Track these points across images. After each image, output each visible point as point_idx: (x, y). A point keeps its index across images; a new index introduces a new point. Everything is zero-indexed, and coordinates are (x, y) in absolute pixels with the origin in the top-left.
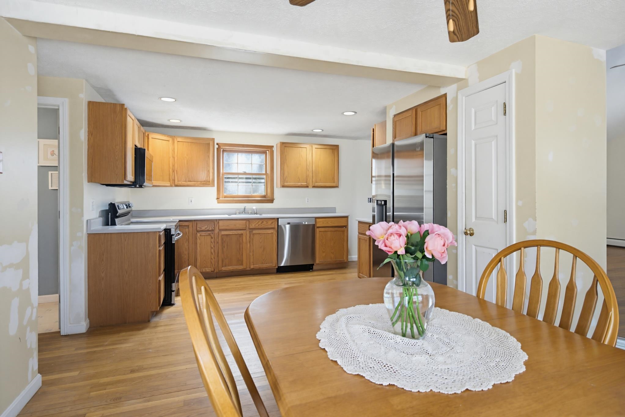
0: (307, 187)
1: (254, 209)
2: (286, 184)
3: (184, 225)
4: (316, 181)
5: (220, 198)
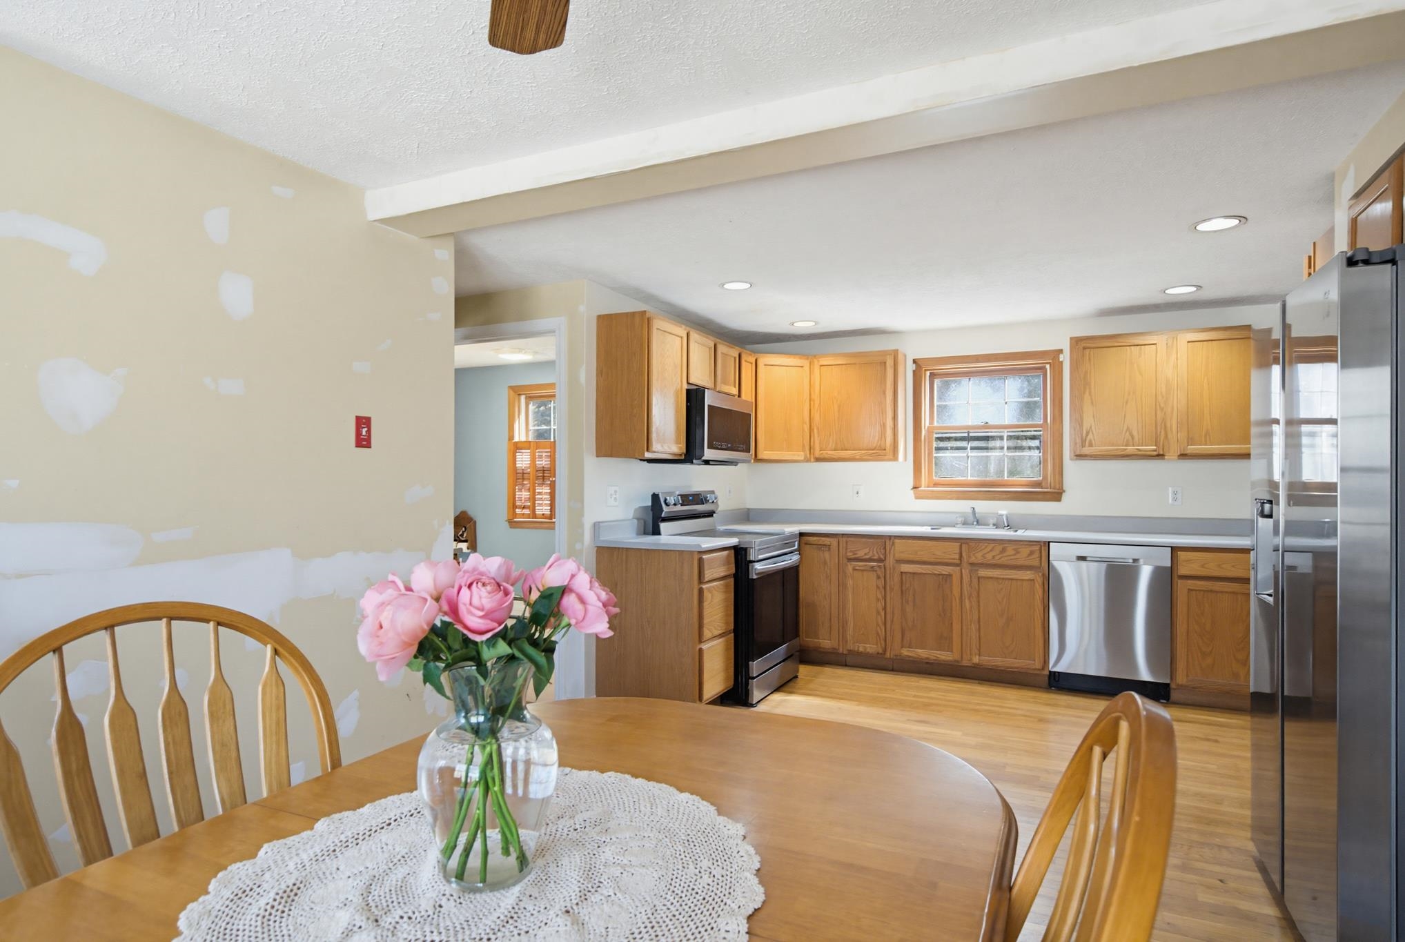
0: (1160, 456)
1: (1002, 515)
2: (1086, 450)
3: (820, 543)
4: (1191, 441)
5: (921, 487)
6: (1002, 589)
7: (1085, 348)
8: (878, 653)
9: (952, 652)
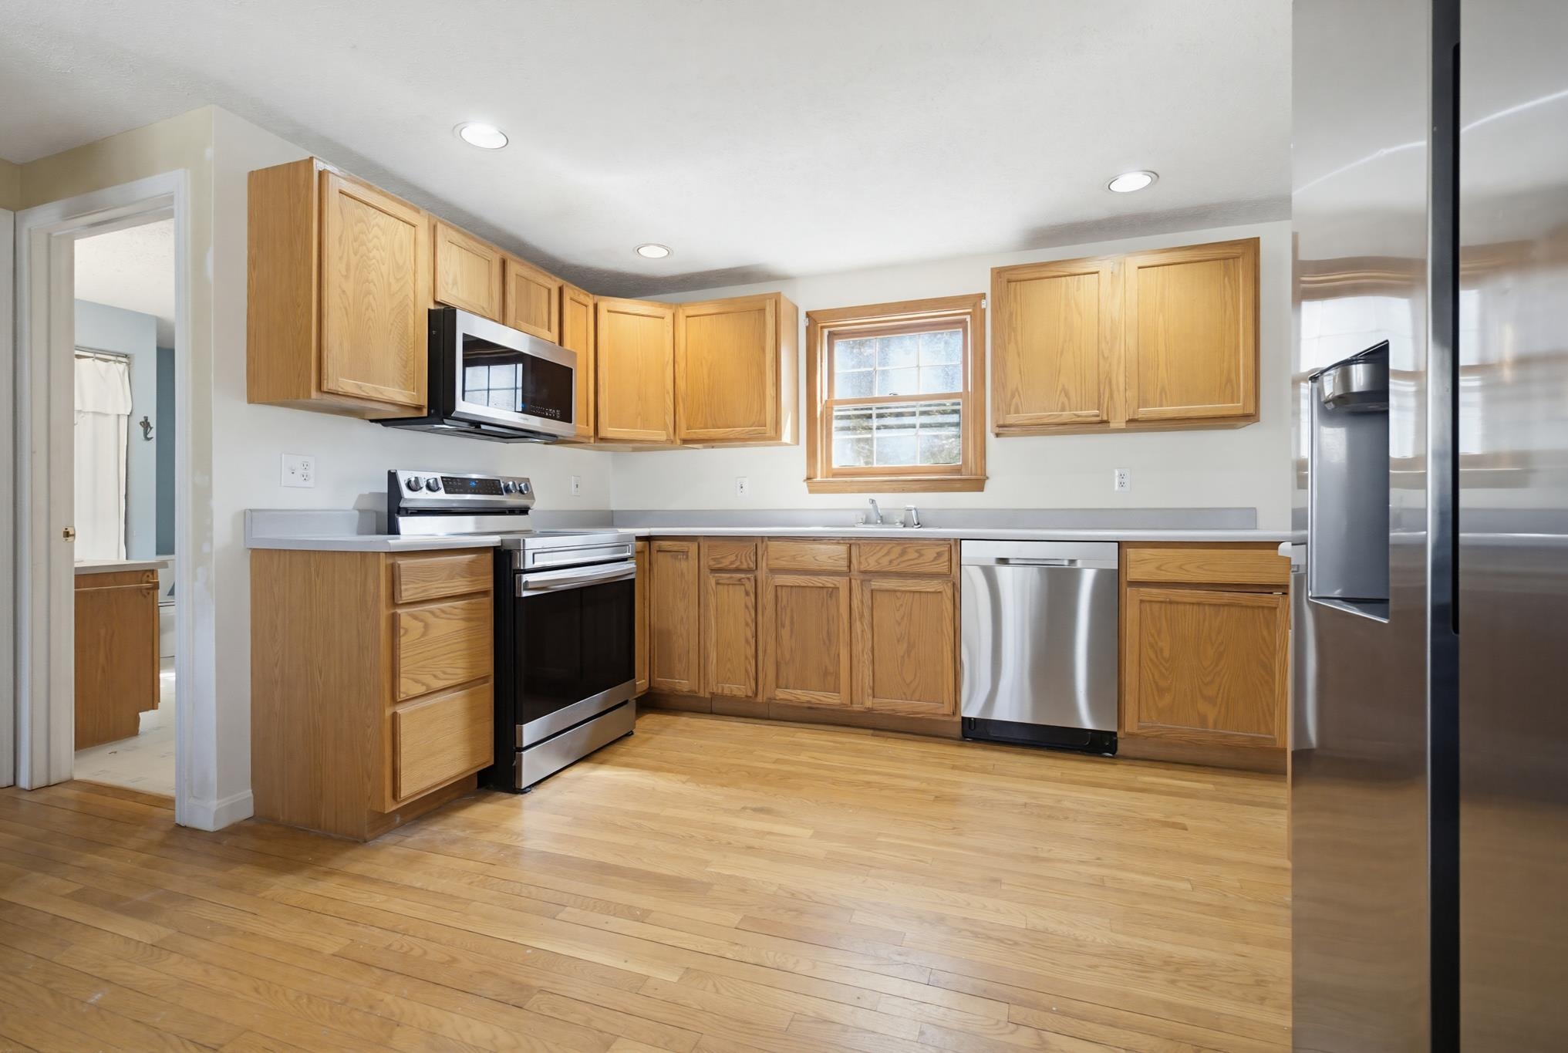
0: (1101, 425)
1: (910, 510)
2: (1011, 419)
3: (675, 549)
4: (1143, 402)
5: (816, 478)
6: (902, 605)
7: (1009, 281)
8: (747, 696)
9: (839, 693)
